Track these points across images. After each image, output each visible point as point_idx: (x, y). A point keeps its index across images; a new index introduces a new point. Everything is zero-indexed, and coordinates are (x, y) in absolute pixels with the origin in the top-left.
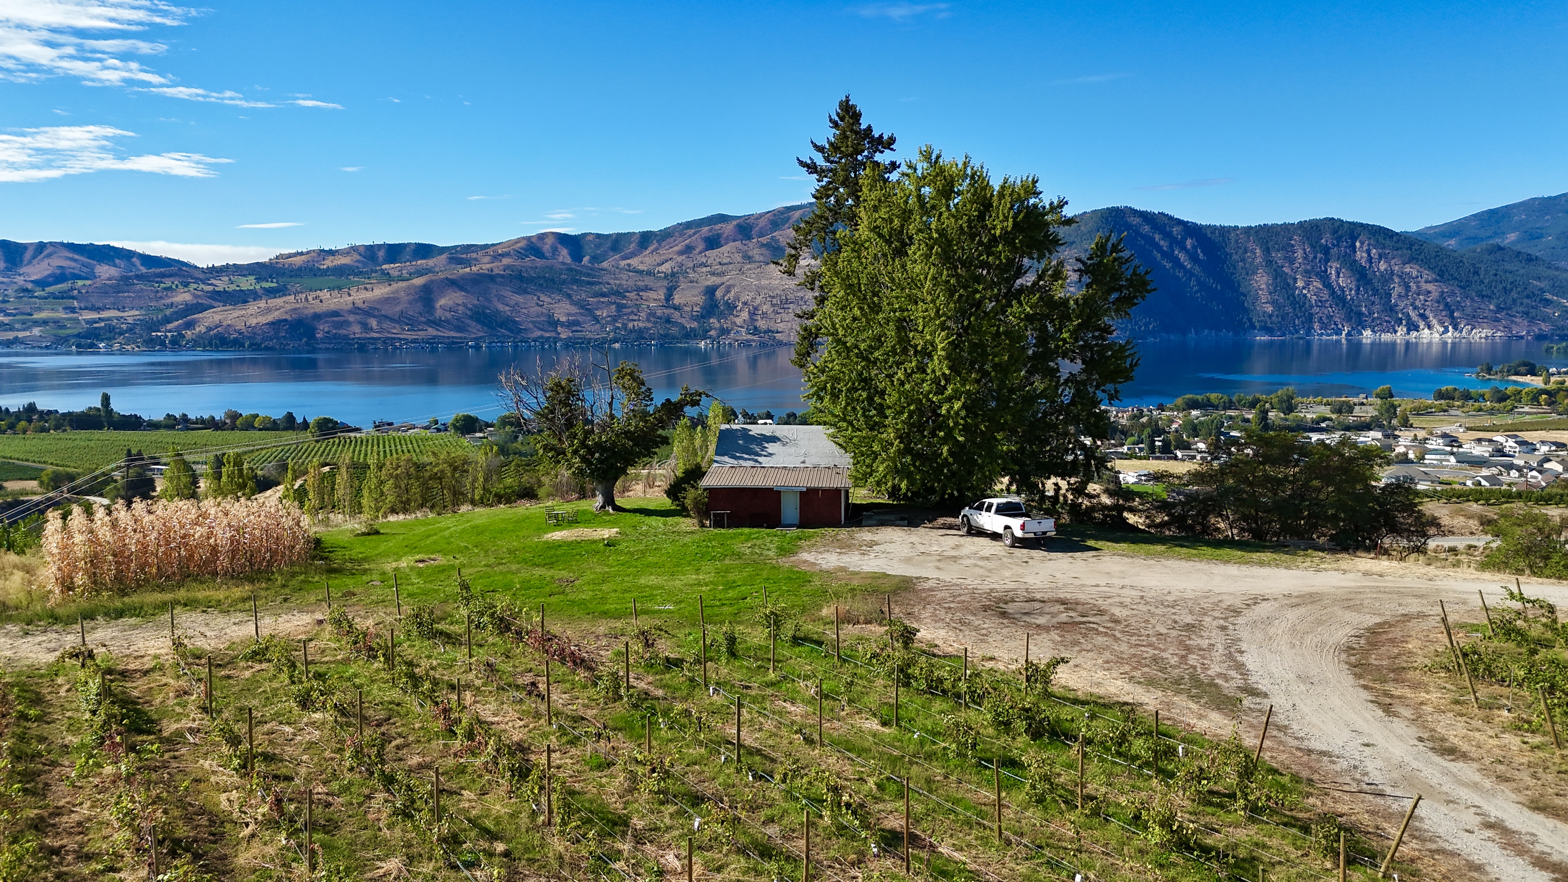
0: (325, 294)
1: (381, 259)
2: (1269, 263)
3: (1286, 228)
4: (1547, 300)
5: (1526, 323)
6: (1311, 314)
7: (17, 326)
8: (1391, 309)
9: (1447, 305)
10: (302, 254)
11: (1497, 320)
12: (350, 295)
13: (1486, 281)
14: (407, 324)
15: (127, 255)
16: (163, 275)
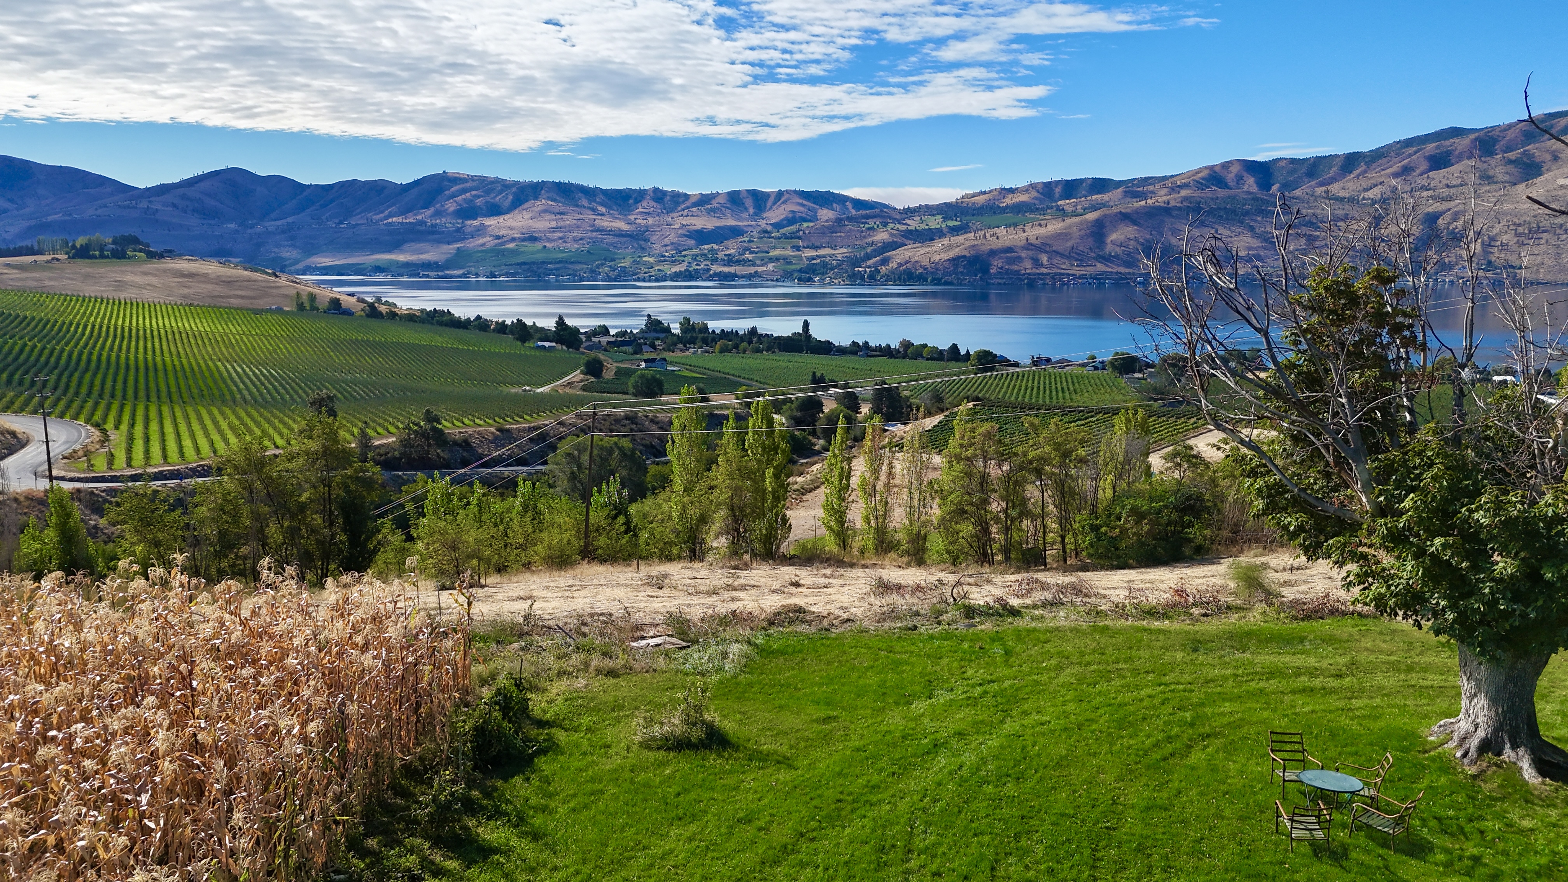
0: (1001, 231)
1: (1057, 195)
7: (758, 262)
10: (985, 193)
12: (1024, 232)
14: (1077, 260)
15: (843, 200)
16: (868, 217)
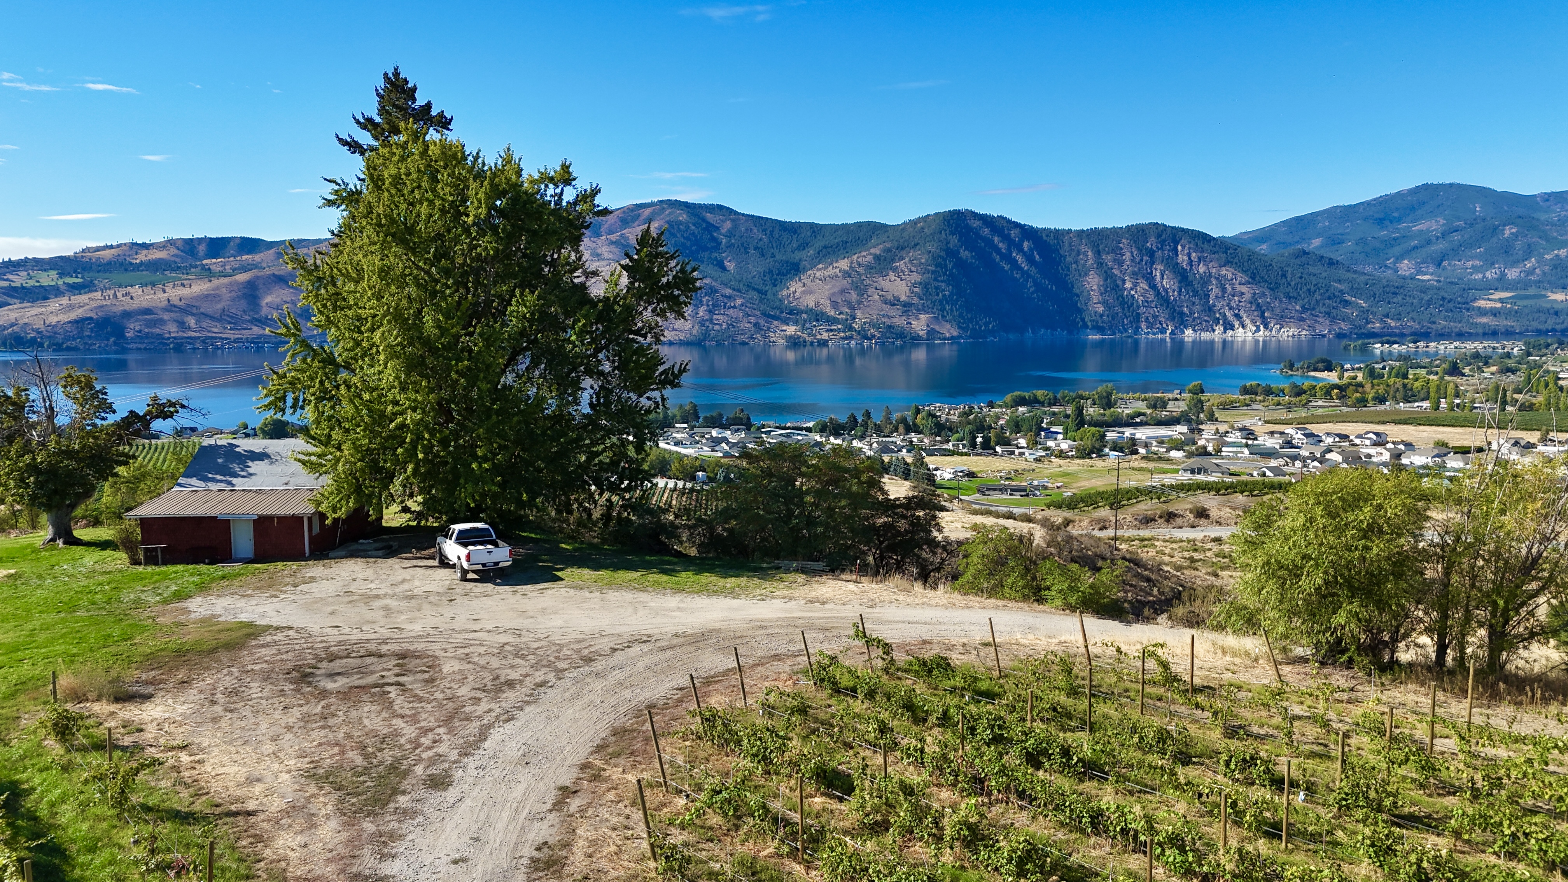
0: (136, 291)
2: (1100, 264)
3: (1115, 232)
4: (1346, 301)
5: (1328, 322)
6: (1138, 314)
8: (1210, 310)
9: (1258, 306)
10: (111, 247)
11: (1302, 320)
12: (164, 292)
13: (1293, 283)
14: (230, 323)
